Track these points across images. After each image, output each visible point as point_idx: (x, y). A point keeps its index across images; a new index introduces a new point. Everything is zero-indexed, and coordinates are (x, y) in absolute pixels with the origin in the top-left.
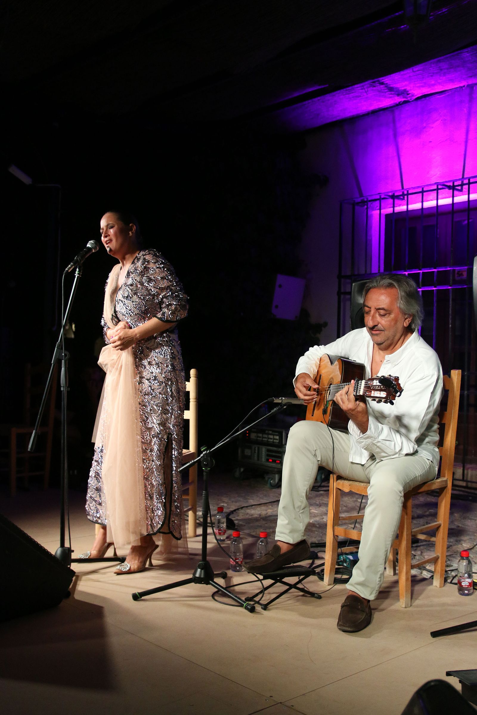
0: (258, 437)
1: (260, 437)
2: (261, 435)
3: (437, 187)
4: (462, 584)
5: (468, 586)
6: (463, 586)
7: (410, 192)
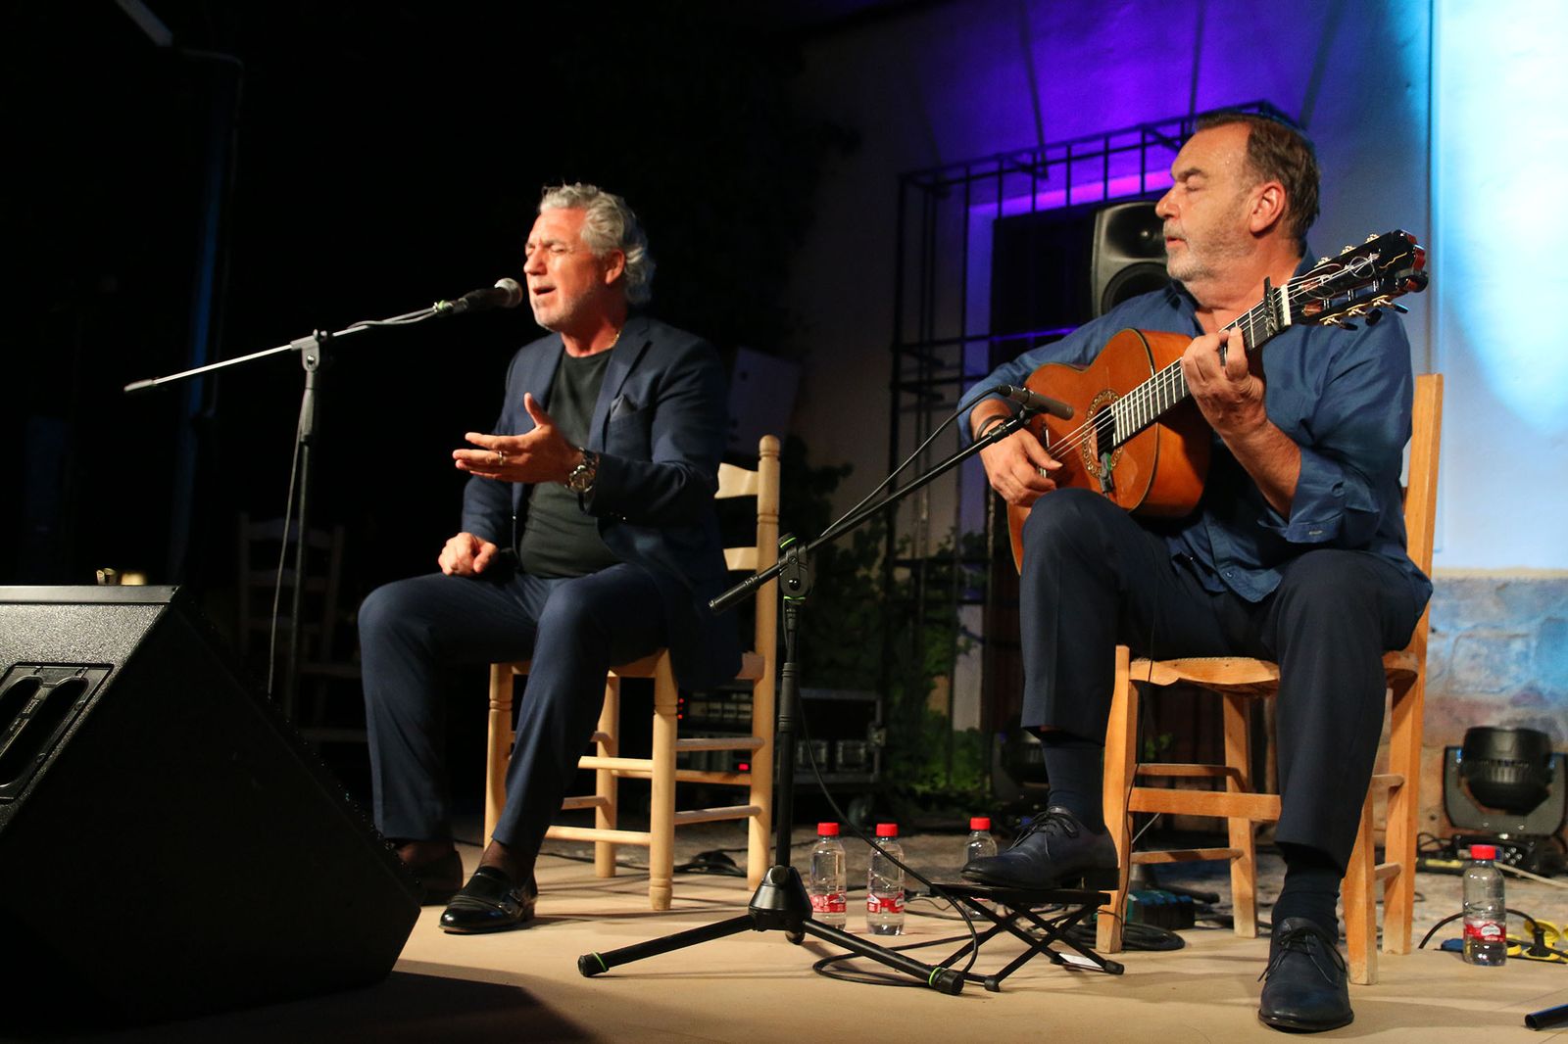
0: (709, 711)
1: (716, 711)
2: (718, 706)
3: (1143, 138)
4: (1483, 934)
5: (1498, 936)
6: (1486, 939)
7: (1077, 150)
